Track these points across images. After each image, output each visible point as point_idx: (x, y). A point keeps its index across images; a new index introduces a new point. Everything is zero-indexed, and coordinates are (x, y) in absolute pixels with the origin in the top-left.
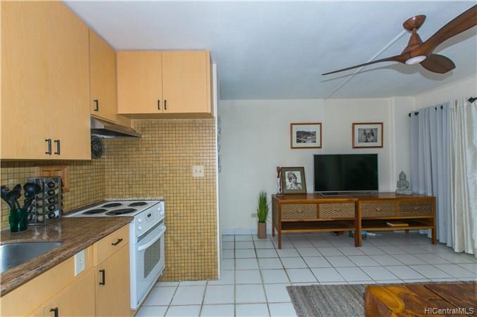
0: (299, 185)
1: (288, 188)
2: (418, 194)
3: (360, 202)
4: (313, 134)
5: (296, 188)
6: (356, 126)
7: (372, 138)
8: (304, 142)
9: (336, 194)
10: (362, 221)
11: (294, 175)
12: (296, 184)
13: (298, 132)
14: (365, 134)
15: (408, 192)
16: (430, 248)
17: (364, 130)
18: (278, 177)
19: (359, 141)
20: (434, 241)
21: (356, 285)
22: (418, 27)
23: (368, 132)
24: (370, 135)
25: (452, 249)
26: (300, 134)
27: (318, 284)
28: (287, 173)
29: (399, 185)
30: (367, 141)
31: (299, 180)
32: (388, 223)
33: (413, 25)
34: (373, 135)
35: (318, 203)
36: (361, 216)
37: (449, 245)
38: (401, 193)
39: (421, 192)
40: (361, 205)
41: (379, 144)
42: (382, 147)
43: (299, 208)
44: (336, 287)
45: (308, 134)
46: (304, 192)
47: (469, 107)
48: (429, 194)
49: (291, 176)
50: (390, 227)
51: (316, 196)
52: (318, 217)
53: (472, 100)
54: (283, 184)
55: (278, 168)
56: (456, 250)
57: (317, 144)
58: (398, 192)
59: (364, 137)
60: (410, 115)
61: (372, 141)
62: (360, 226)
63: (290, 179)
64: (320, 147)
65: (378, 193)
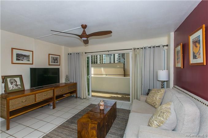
0: (19, 86)
1: (11, 89)
2: (71, 82)
3: (55, 89)
4: (28, 57)
5: (16, 88)
6: (50, 55)
7: (56, 61)
8: (22, 60)
9: (42, 87)
10: (56, 97)
11: (15, 80)
12: (17, 85)
13: (17, 54)
14: (54, 59)
15: (69, 82)
16: (75, 100)
17: (54, 58)
18: (3, 83)
19: (51, 62)
20: (76, 97)
21: (62, 124)
22: (85, 28)
23: (55, 58)
24: (56, 60)
25: (81, 98)
26: (18, 55)
27: (45, 134)
28: (8, 79)
29: (66, 80)
30: (54, 62)
31: (19, 83)
32: (64, 95)
33: (84, 27)
34: (57, 60)
35: (35, 94)
36: (55, 95)
37: (80, 97)
38: (67, 83)
39: (72, 82)
40: (55, 90)
41: (58, 64)
42: (60, 65)
43: (23, 99)
44: (54, 130)
45: (25, 56)
46: (23, 89)
47: (85, 55)
48: (75, 82)
49: (12, 81)
50: (65, 96)
51: (32, 90)
52: (35, 101)
53: (86, 53)
54: (6, 87)
55: (2, 77)
56: (82, 98)
57: (31, 62)
58: (66, 83)
59: (53, 60)
60: (69, 54)
61: (56, 63)
62: (55, 99)
63: (12, 83)
64: (32, 64)
65: (60, 84)
